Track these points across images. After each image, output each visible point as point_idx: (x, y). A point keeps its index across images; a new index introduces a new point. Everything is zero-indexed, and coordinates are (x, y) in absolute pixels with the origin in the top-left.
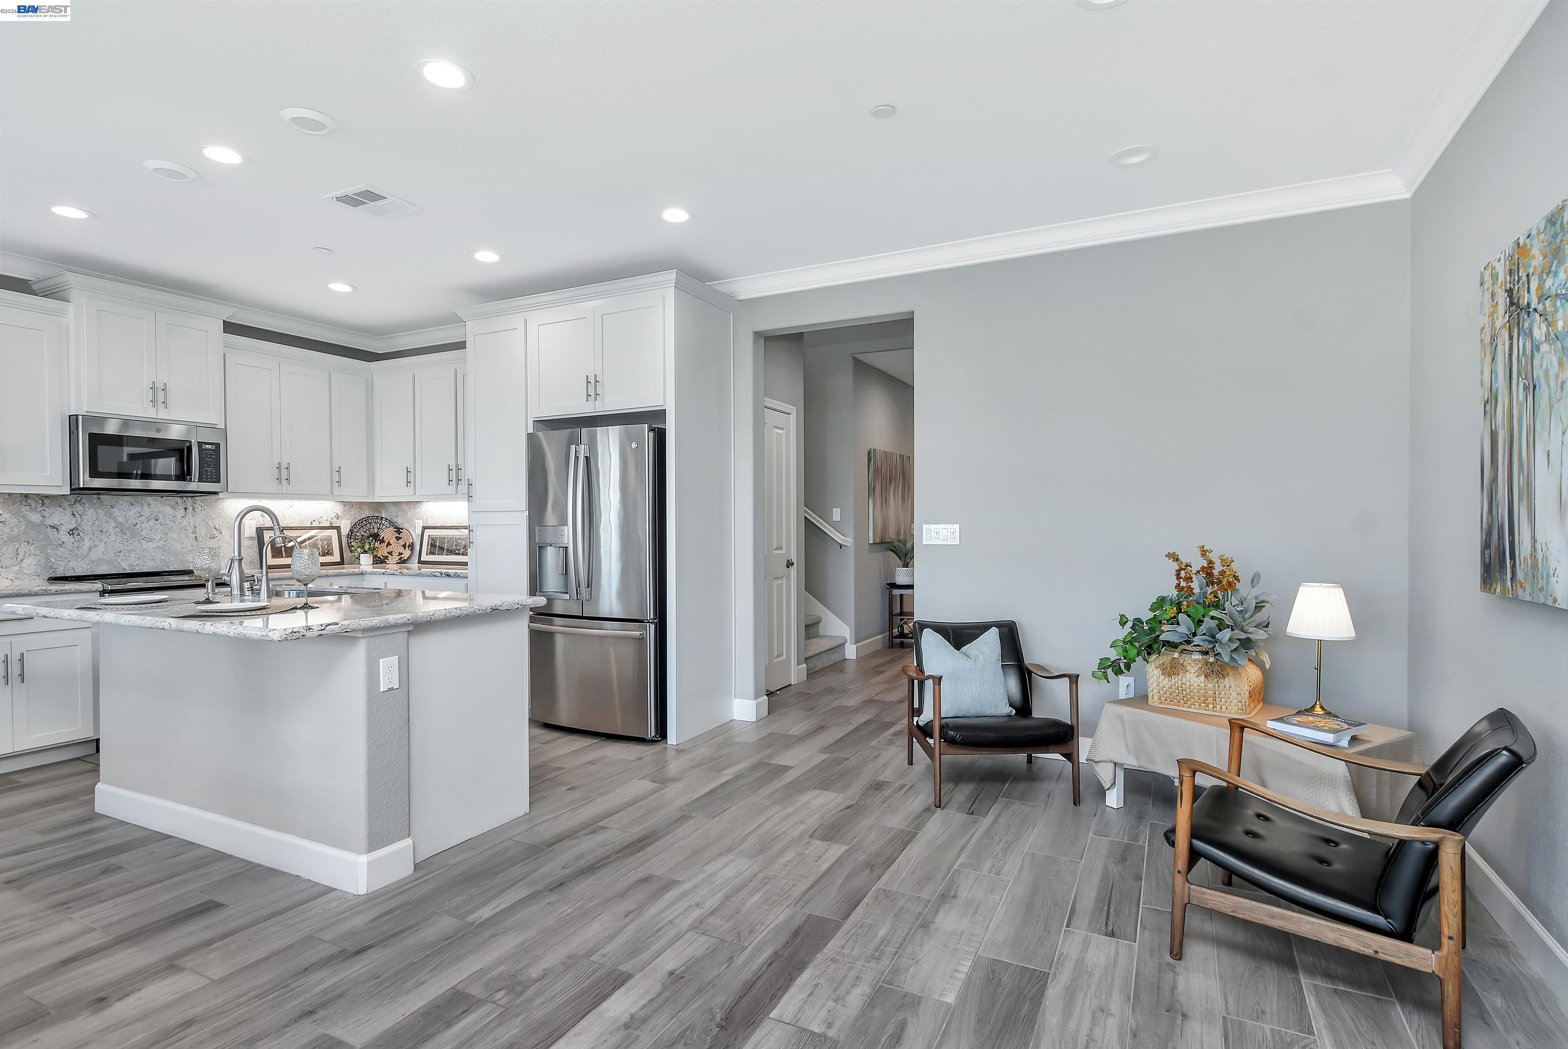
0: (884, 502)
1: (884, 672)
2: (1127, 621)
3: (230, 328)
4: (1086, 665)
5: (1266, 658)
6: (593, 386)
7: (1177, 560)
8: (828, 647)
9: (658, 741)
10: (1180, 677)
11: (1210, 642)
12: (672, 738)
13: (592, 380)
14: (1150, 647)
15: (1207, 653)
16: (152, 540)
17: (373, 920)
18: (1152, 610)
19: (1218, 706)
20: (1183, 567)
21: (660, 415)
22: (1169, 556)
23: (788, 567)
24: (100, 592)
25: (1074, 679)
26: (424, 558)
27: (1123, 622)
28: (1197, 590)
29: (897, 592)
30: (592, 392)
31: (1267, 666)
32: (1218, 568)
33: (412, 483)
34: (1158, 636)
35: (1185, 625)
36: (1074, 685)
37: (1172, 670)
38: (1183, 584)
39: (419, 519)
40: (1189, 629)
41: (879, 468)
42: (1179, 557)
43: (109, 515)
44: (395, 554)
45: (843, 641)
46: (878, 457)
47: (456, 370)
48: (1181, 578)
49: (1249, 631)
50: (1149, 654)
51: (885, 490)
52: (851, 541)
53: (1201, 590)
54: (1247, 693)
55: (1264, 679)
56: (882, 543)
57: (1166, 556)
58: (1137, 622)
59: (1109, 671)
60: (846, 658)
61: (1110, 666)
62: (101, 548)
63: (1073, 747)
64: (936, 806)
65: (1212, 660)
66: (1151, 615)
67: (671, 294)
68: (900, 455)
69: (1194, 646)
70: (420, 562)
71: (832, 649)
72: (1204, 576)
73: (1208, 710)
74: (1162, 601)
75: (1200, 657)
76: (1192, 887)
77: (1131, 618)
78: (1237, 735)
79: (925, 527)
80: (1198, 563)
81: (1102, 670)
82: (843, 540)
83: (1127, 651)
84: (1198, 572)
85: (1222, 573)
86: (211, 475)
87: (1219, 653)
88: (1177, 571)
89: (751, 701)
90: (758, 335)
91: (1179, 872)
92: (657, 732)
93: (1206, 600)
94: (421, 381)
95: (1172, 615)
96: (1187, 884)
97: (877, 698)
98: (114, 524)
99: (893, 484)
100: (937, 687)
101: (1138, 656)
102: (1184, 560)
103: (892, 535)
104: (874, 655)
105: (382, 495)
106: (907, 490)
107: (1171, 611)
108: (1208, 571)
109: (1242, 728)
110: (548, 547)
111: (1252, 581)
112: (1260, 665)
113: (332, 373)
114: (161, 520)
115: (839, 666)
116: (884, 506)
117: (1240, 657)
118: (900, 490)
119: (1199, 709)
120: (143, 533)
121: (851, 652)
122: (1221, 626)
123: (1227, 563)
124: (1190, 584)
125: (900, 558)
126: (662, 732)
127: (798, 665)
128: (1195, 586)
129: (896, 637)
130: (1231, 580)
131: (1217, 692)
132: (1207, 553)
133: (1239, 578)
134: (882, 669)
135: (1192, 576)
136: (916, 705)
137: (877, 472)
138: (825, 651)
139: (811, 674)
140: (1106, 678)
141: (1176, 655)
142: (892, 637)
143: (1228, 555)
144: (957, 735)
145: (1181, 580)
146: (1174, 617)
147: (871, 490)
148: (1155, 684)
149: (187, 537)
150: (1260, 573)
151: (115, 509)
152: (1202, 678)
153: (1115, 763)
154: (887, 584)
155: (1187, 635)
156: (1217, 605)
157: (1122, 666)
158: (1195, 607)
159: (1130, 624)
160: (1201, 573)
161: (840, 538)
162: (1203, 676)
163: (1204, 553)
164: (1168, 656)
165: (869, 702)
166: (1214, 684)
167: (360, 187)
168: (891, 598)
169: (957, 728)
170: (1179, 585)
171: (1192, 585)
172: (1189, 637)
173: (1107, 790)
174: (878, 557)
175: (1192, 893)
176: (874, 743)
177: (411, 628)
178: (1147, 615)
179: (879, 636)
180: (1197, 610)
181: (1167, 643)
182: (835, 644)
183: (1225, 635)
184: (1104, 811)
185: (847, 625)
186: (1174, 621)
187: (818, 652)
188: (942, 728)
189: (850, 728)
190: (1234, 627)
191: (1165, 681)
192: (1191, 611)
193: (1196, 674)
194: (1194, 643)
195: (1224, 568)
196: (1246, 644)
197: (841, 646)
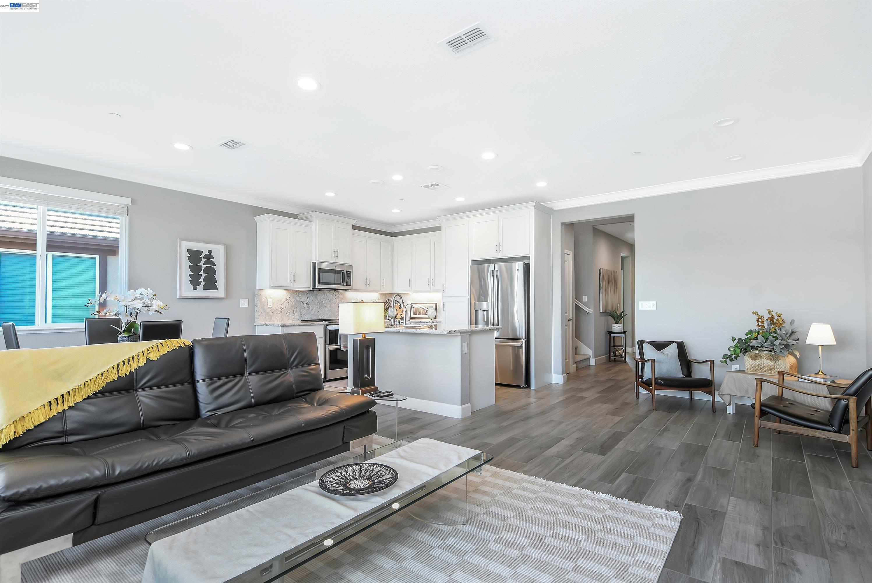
0: (606, 293)
1: (611, 370)
2: (735, 339)
3: (355, 228)
4: (718, 358)
5: (797, 354)
6: (499, 247)
7: (757, 314)
8: (583, 359)
9: (526, 388)
10: (759, 360)
11: (771, 346)
12: (533, 386)
13: (498, 245)
14: (745, 349)
15: (771, 351)
16: (327, 307)
17: (471, 423)
18: (747, 334)
19: (776, 372)
20: (760, 317)
21: (528, 258)
22: (753, 313)
23: (569, 321)
24: (325, 325)
25: (712, 362)
26: (412, 316)
27: (733, 339)
28: (766, 327)
29: (612, 335)
30: (498, 250)
31: (798, 357)
32: (776, 318)
33: (411, 286)
34: (749, 344)
35: (761, 339)
36: (712, 364)
37: (756, 357)
38: (760, 324)
39: (409, 300)
40: (763, 341)
41: (604, 277)
42: (758, 313)
43: (316, 298)
44: (399, 315)
45: (589, 357)
46: (604, 272)
47: (431, 240)
48: (759, 322)
49: (789, 341)
50: (746, 353)
51: (607, 288)
52: (592, 311)
53: (768, 326)
54: (789, 367)
55: (798, 363)
56: (605, 312)
57: (752, 313)
58: (740, 340)
59: (728, 360)
60: (590, 364)
61: (728, 358)
62: (314, 310)
63: (712, 389)
64: (653, 410)
65: (773, 354)
66: (746, 337)
67: (532, 211)
68: (613, 271)
69: (765, 348)
70: (410, 318)
71: (584, 360)
72: (770, 321)
73: (772, 374)
74: (751, 332)
75: (768, 353)
76: (761, 421)
77: (737, 338)
78: (781, 377)
79: (640, 303)
80: (767, 316)
81: (725, 359)
82: (589, 310)
83: (735, 351)
84: (767, 320)
85: (777, 320)
86: (349, 283)
87: (776, 351)
88: (757, 319)
89: (560, 375)
90: (563, 224)
91: (757, 416)
92: (526, 384)
93: (770, 330)
94: (415, 244)
95: (755, 336)
96: (760, 420)
97: (612, 378)
98: (317, 301)
99: (610, 285)
100: (653, 363)
101: (741, 353)
102: (761, 314)
103: (610, 309)
104: (603, 364)
105: (396, 291)
106: (616, 287)
107: (755, 335)
108: (771, 319)
109: (784, 374)
110: (479, 311)
111: (791, 323)
112: (795, 356)
113: (381, 242)
114: (329, 300)
115: (588, 367)
116: (606, 295)
117: (784, 351)
118: (613, 287)
119: (768, 373)
120: (325, 305)
121: (593, 362)
122: (777, 339)
123: (779, 315)
124: (763, 324)
125: (614, 320)
126: (528, 385)
127: (573, 365)
128: (766, 325)
129: (612, 357)
130: (781, 322)
131: (775, 366)
132: (771, 312)
133: (785, 321)
134: (610, 369)
135: (764, 321)
136: (640, 374)
137: (603, 279)
138: (582, 360)
139: (578, 369)
140: (726, 363)
141: (757, 352)
142: (610, 357)
143: (779, 312)
144: (662, 382)
145: (759, 323)
146: (757, 337)
147: (601, 287)
148: (748, 364)
149: (336, 306)
150: (795, 320)
151: (318, 296)
152: (769, 361)
153: (731, 395)
154: (608, 332)
155: (762, 343)
156: (775, 332)
157: (733, 357)
158: (766, 333)
159: (736, 341)
160: (768, 320)
161: (587, 309)
162: (769, 360)
163: (769, 312)
164: (754, 352)
165: (609, 380)
166: (774, 363)
167: (435, 183)
168: (610, 338)
169: (662, 379)
170: (758, 325)
171: (764, 325)
172: (762, 345)
173: (728, 406)
174: (603, 318)
175: (762, 423)
176: (619, 392)
177: (470, 334)
178: (744, 337)
179: (605, 356)
180: (766, 334)
181: (753, 347)
182: (586, 357)
183: (777, 342)
184: (726, 414)
185: (591, 349)
186: (756, 338)
187: (579, 360)
188: (655, 379)
189: (606, 387)
190: (782, 340)
191: (753, 362)
192: (764, 334)
193: (766, 359)
194: (765, 347)
195: (778, 318)
196: (787, 346)
197: (588, 359)
